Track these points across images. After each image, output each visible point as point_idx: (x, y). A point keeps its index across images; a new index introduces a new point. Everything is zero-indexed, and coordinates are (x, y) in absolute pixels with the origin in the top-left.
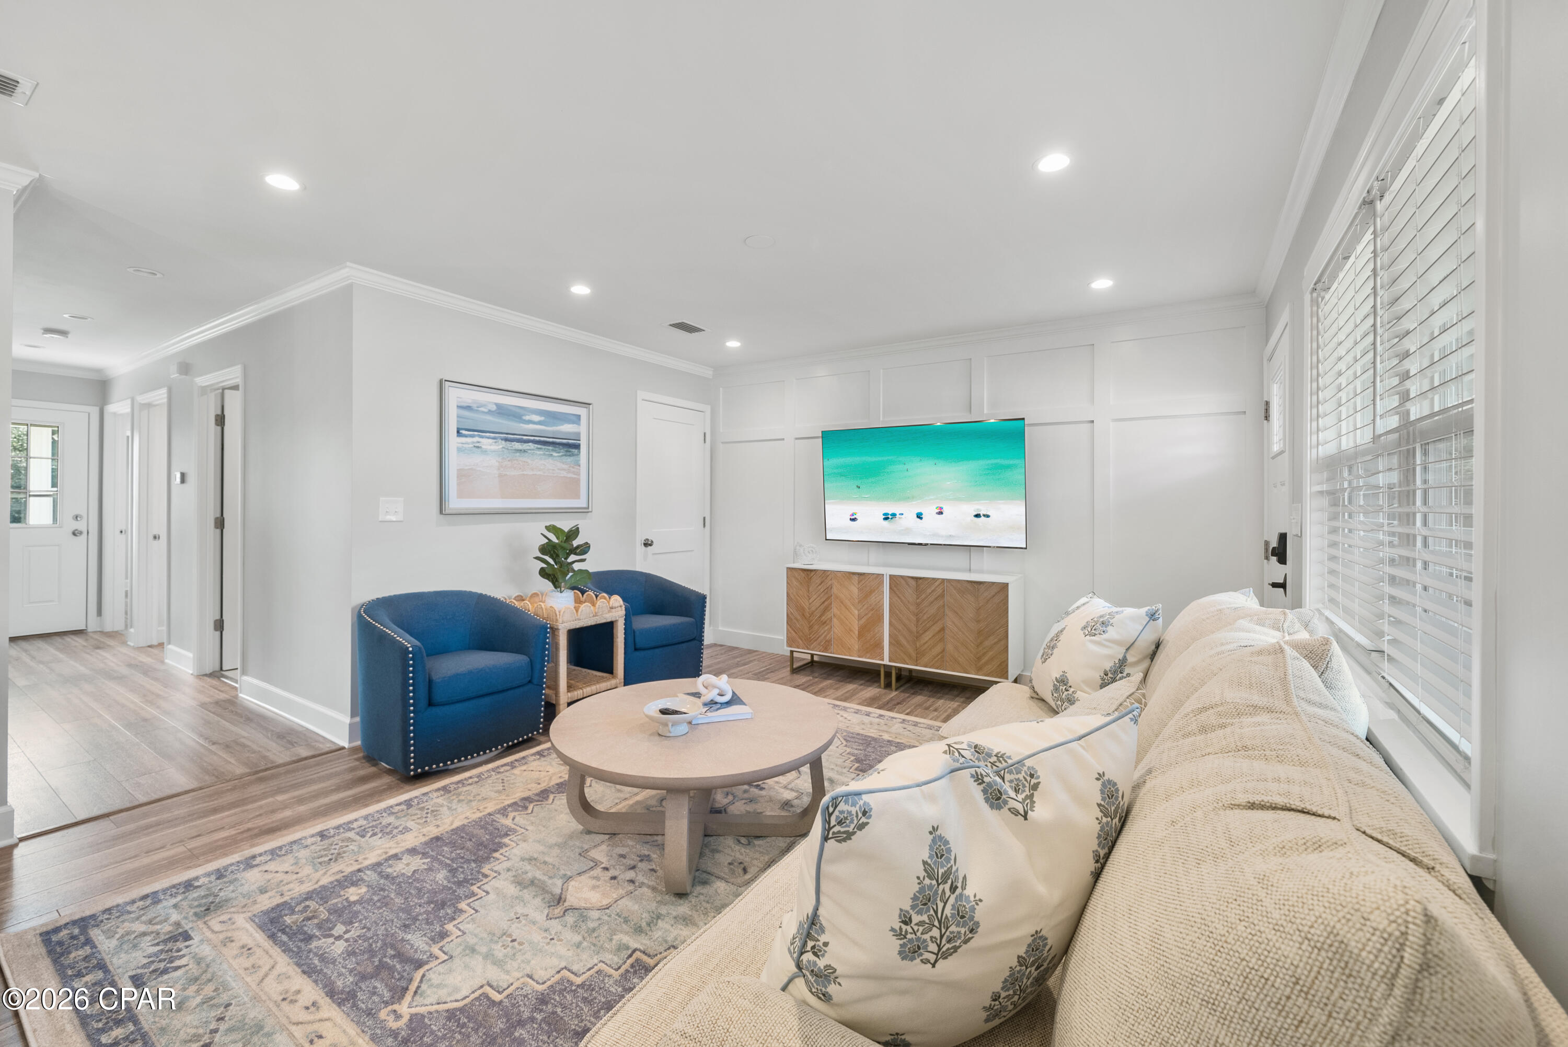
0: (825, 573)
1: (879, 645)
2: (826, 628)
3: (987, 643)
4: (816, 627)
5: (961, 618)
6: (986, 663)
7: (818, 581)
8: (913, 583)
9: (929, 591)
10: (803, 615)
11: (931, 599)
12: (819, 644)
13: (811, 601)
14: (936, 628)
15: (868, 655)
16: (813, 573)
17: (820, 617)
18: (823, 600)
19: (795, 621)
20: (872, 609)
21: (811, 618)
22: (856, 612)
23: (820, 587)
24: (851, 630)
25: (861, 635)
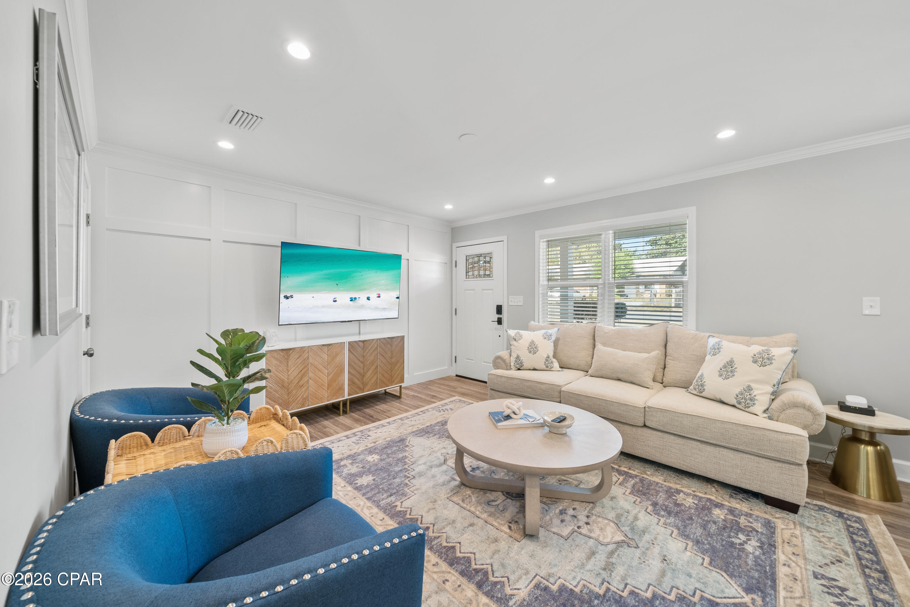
0: (302, 349)
1: (341, 388)
2: (303, 389)
3: (396, 368)
4: (294, 392)
5: (385, 358)
6: (396, 378)
7: (297, 356)
8: (361, 344)
9: (370, 347)
10: (283, 386)
11: (371, 351)
12: (297, 404)
13: (289, 373)
14: (374, 367)
15: (334, 397)
16: (291, 351)
17: (298, 382)
18: (300, 369)
19: (274, 393)
20: (337, 367)
21: (290, 386)
22: (327, 371)
23: (298, 360)
24: (322, 385)
25: (329, 386)
